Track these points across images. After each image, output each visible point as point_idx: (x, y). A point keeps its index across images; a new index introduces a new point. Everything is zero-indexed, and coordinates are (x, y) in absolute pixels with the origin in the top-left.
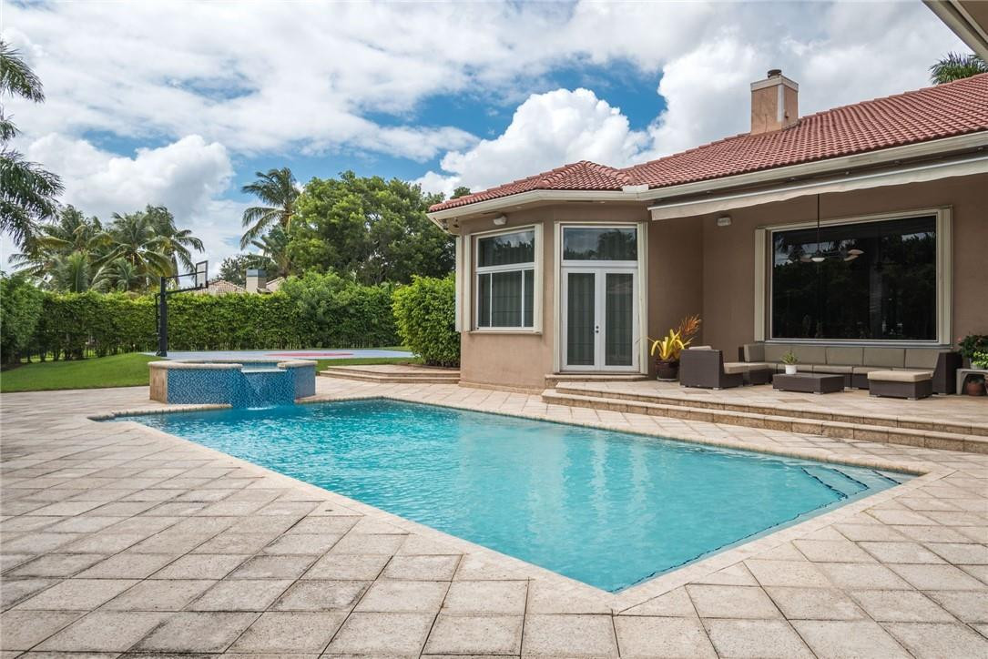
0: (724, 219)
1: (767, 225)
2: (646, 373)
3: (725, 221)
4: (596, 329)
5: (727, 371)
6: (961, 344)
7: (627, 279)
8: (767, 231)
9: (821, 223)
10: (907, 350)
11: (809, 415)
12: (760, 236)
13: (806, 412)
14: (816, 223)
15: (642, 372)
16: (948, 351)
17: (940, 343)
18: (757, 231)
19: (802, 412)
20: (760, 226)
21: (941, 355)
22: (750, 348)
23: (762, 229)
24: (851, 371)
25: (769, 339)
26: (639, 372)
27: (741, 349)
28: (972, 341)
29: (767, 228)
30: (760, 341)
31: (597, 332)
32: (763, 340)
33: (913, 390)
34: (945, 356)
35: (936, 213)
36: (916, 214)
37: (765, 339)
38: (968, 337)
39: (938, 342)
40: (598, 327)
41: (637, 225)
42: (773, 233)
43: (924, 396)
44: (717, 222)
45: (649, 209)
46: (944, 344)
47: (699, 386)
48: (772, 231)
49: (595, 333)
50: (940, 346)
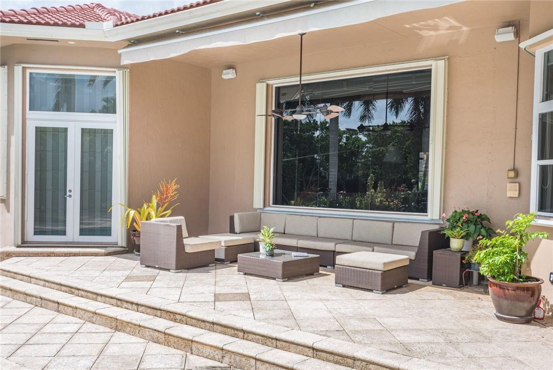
0: (229, 70)
1: (269, 79)
2: (124, 245)
3: (229, 74)
4: (68, 193)
6: (448, 220)
7: (106, 135)
8: (268, 85)
9: (303, 78)
10: (395, 224)
11: (219, 328)
12: (261, 89)
13: (217, 324)
14: (298, 79)
15: (120, 244)
16: (436, 227)
18: (257, 84)
19: (213, 323)
20: (261, 80)
21: (423, 233)
22: (241, 218)
23: (263, 82)
24: (333, 249)
25: (269, 206)
26: (117, 245)
27: (232, 218)
28: (458, 218)
29: (268, 82)
30: (259, 207)
31: (70, 196)
32: (262, 207)
33: (379, 282)
34: (428, 235)
35: (431, 66)
36: (411, 66)
37: (264, 206)
38: (456, 211)
39: (427, 215)
40: (70, 191)
41: (115, 71)
42: (276, 87)
43: (396, 286)
44: (222, 74)
45: (120, 51)
46: (434, 218)
47: (157, 266)
48: (274, 86)
49: (67, 198)
50: (428, 220)
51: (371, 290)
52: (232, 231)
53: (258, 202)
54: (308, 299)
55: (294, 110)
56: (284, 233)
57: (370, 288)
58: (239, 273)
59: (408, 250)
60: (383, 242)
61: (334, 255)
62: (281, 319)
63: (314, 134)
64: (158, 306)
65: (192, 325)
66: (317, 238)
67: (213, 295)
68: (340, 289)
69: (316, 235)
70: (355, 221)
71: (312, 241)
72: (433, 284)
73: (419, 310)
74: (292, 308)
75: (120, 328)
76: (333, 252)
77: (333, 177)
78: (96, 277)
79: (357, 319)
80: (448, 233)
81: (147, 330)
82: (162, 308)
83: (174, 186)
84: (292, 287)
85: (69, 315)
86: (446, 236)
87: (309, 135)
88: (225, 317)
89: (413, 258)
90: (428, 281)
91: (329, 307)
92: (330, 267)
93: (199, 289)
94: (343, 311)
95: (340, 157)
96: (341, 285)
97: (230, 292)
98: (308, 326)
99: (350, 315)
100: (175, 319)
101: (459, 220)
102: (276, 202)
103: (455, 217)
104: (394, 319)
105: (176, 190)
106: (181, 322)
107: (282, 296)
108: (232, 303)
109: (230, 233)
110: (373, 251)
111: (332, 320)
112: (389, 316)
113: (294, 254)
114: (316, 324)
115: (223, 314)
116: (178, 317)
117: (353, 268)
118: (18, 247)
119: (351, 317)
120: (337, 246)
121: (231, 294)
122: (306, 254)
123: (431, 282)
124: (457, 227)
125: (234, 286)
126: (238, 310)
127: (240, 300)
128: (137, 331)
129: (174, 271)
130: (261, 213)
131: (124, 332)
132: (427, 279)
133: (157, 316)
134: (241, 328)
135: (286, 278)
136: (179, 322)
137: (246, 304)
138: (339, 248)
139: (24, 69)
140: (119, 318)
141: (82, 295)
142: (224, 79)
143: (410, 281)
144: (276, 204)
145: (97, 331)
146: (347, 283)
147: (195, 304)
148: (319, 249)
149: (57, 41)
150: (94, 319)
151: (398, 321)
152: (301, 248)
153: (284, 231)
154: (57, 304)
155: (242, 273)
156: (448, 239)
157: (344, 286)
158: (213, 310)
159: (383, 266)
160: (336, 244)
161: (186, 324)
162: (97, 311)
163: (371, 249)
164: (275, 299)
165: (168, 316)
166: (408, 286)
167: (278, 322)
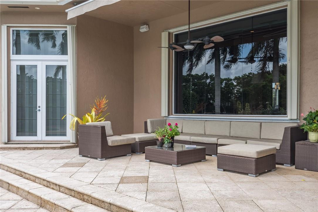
0: (144, 26)
1: (170, 29)
2: (74, 142)
3: (144, 28)
4: (38, 109)
5: (110, 144)
6: (305, 119)
8: (169, 33)
10: (262, 124)
12: (164, 36)
15: (71, 142)
16: (295, 125)
17: (289, 118)
18: (162, 33)
20: (165, 30)
21: (286, 129)
22: (152, 122)
23: (167, 31)
24: (216, 142)
25: (172, 114)
26: (70, 142)
27: (146, 123)
28: (314, 117)
29: (170, 31)
30: (165, 116)
31: (39, 110)
32: (167, 116)
33: (253, 167)
34: (290, 130)
35: (287, 6)
36: (271, 8)
37: (169, 115)
38: (311, 112)
39: (287, 117)
40: (39, 107)
41: (67, 27)
42: (175, 35)
43: (266, 171)
44: (140, 29)
45: (66, 11)
46: (292, 118)
47: (89, 156)
48: (174, 33)
49: (38, 111)
50: (288, 120)
51: (247, 174)
52: (146, 131)
53: (164, 112)
54: (195, 182)
55: (185, 42)
56: (182, 133)
57: (245, 172)
58: (146, 160)
59: (274, 142)
60: (253, 137)
61: (217, 146)
62: (169, 200)
63: (206, 81)
64: (72, 188)
65: (95, 205)
66: (205, 135)
67: (120, 178)
68: (221, 172)
69: (204, 133)
70: (231, 122)
71: (200, 137)
72: (296, 168)
73: (291, 192)
74: (180, 190)
75: (43, 205)
76: (216, 145)
77: (218, 102)
78: (43, 164)
79: (236, 201)
80: (306, 128)
81: (59, 207)
82: (75, 189)
83: (104, 101)
84: (183, 171)
85: (14, 193)
86: (305, 131)
87: (204, 82)
88: (121, 198)
89: (278, 148)
90: (291, 166)
91: (212, 189)
92: (214, 156)
93: (111, 173)
94: (223, 193)
95: (222, 92)
96: (222, 170)
97: (134, 175)
98: (192, 208)
99: (230, 197)
100: (84, 199)
101: (315, 118)
102: (177, 112)
103: (311, 115)
104: (270, 201)
105: (106, 103)
106: (87, 201)
107: (174, 179)
108: (133, 185)
109: (145, 133)
110: (246, 143)
111: (214, 202)
112: (264, 199)
113: (187, 146)
114: (199, 206)
115: (121, 195)
116: (86, 197)
117: (231, 156)
118: (6, 144)
119: (230, 199)
120: (219, 140)
121: (135, 177)
122: (195, 146)
123: (294, 167)
124: (313, 124)
125: (139, 170)
126: (135, 191)
127: (139, 183)
128: (54, 209)
129: (100, 159)
130: (166, 119)
131: (46, 208)
132: (291, 164)
133: (72, 196)
134: (131, 210)
135: (179, 164)
136: (86, 202)
137: (143, 187)
138: (221, 141)
139: (8, 27)
140: (42, 197)
141: (27, 177)
142: (141, 32)
143: (277, 166)
144: (177, 113)
145: (26, 207)
146: (227, 168)
147: (102, 186)
148: (206, 142)
149: (28, 7)
150: (28, 197)
151: (274, 203)
152: (192, 142)
153: (182, 131)
154: (8, 184)
155: (148, 161)
156: (307, 133)
157: (224, 170)
158: (114, 191)
159: (256, 154)
160: (218, 139)
161: (91, 203)
162: (30, 191)
163: (245, 142)
164: (168, 182)
165: (79, 196)
166: (276, 170)
167: (165, 204)
